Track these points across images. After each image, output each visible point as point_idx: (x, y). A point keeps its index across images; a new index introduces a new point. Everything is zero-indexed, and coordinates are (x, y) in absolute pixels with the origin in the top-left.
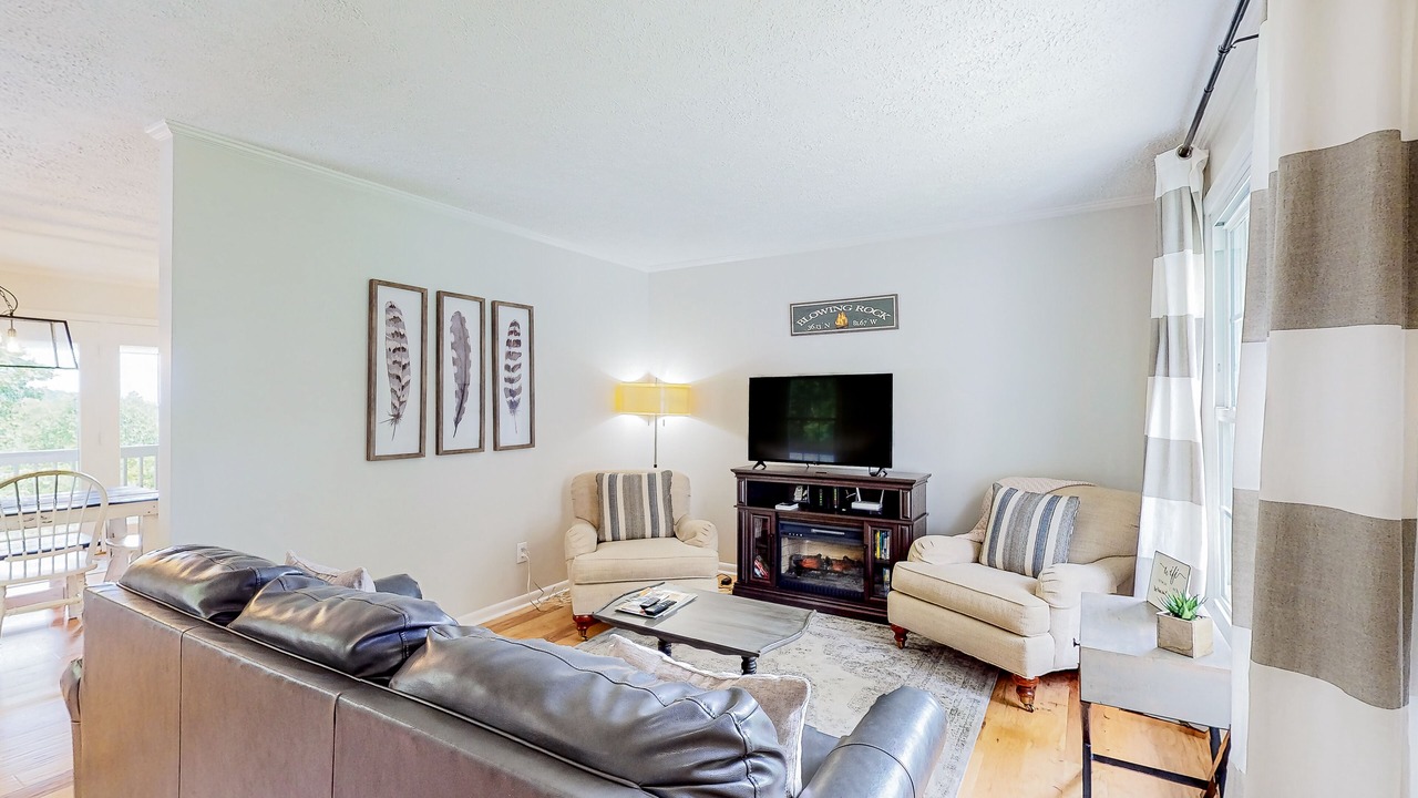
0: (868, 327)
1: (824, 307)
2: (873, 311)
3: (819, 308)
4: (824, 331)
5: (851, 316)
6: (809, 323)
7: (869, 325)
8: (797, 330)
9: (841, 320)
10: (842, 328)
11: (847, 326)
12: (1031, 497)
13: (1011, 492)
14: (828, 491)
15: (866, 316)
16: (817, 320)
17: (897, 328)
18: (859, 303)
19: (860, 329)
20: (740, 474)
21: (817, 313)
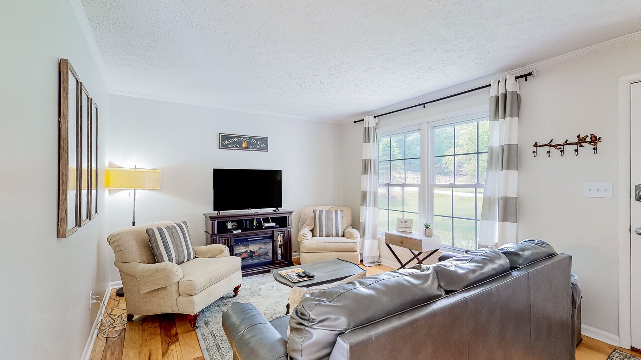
0: (256, 150)
1: (237, 138)
2: (259, 143)
3: (235, 138)
4: (236, 149)
5: (249, 143)
6: (230, 144)
7: (257, 148)
8: (222, 146)
9: (245, 145)
10: (245, 148)
11: (247, 148)
12: (327, 212)
13: (321, 212)
14: (252, 221)
15: (255, 145)
16: (232, 144)
17: (268, 151)
18: (253, 139)
19: (252, 150)
20: (212, 219)
21: (233, 140)
